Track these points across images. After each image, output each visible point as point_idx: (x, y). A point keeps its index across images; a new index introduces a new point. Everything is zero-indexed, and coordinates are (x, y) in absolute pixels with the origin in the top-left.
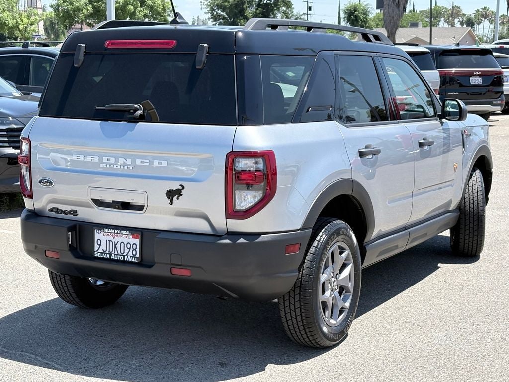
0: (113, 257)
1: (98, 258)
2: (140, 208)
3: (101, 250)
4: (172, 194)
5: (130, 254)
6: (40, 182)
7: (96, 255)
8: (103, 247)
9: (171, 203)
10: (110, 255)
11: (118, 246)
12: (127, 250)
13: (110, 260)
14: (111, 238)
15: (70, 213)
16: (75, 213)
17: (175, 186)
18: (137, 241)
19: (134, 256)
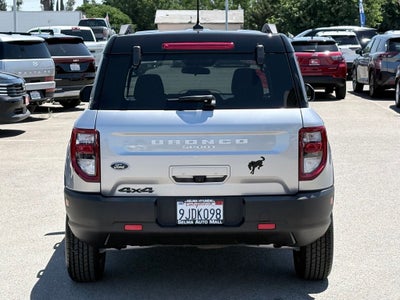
0: (197, 222)
1: (181, 225)
2: (221, 179)
3: (184, 218)
4: (253, 165)
5: (214, 218)
6: (113, 166)
7: (180, 222)
8: (186, 215)
9: (253, 173)
10: (194, 221)
11: (202, 213)
12: (210, 216)
13: (194, 225)
14: (194, 207)
15: (144, 190)
16: (151, 190)
17: (256, 158)
18: (221, 207)
19: (218, 220)
